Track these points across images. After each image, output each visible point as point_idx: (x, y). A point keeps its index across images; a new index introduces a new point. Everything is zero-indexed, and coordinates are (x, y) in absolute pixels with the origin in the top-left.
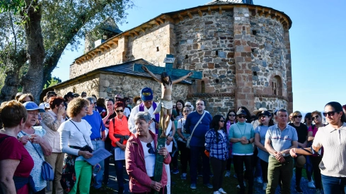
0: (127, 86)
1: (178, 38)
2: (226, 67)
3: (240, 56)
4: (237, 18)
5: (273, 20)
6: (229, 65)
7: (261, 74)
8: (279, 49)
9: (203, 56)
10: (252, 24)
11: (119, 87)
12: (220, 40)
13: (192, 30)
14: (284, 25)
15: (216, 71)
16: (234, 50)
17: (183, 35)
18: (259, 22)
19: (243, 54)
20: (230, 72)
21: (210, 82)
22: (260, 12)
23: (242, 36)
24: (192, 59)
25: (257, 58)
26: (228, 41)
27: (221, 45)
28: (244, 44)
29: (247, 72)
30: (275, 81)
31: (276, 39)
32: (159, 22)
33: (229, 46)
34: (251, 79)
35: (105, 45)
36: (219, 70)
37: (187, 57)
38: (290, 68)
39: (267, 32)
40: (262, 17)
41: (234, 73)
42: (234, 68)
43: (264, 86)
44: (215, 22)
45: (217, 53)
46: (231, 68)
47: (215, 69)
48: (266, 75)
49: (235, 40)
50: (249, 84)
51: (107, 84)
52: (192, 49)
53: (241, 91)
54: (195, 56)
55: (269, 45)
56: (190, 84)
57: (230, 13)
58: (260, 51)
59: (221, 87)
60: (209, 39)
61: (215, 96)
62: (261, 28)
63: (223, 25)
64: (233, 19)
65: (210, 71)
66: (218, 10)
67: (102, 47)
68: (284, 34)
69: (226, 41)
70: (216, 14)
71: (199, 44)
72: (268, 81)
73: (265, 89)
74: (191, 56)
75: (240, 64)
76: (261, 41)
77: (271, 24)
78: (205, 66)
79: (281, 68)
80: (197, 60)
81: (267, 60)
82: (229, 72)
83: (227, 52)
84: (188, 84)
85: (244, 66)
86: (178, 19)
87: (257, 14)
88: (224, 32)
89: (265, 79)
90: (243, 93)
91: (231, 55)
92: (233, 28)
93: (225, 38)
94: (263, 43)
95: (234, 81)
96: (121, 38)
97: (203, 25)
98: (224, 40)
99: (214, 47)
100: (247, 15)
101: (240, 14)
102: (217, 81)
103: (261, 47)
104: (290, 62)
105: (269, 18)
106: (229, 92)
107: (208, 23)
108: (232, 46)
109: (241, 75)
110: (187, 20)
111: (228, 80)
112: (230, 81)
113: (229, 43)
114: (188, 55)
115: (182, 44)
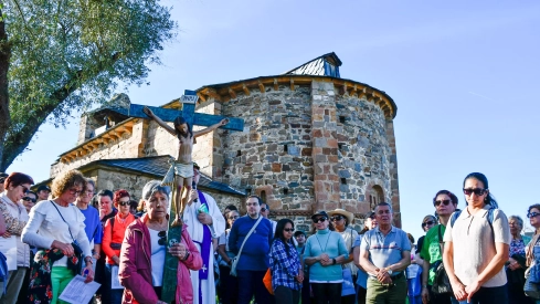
2: (300, 170)
3: (321, 154)
4: (315, 97)
5: (370, 104)
6: (304, 168)
7: (353, 182)
8: (379, 145)
9: (265, 152)
10: (339, 107)
12: (290, 128)
13: (248, 113)
14: (385, 112)
15: (284, 176)
16: (311, 144)
18: (349, 105)
19: (326, 151)
20: (306, 178)
22: (350, 90)
23: (323, 123)
24: (248, 157)
25: (346, 158)
26: (303, 130)
27: (292, 135)
29: (331, 178)
30: (374, 194)
31: (374, 131)
33: (304, 137)
34: (337, 189)
35: (112, 133)
36: (288, 174)
37: (239, 153)
38: (396, 176)
39: (361, 120)
40: (353, 97)
41: (312, 179)
42: (312, 172)
43: (357, 200)
44: (283, 102)
45: (286, 149)
46: (307, 171)
47: (282, 172)
48: (360, 183)
49: (314, 129)
50: (334, 196)
51: (110, 186)
52: (248, 142)
53: (322, 207)
54: (253, 151)
55: (364, 138)
56: (243, 196)
57: (306, 89)
58: (351, 147)
59: (291, 200)
60: (274, 127)
61: (281, 214)
62: (353, 113)
63: (295, 107)
64: (311, 98)
65: (274, 176)
66: (288, 84)
67: (107, 136)
68: (386, 125)
69: (300, 131)
70: (286, 90)
71: (259, 133)
72: (363, 192)
73: (359, 205)
74: (246, 152)
75: (321, 165)
76: (352, 132)
77: (366, 108)
78: (267, 169)
79: (383, 174)
80: (255, 159)
81: (361, 162)
82: (303, 178)
83: (302, 147)
84: (240, 196)
85: (327, 168)
86: (228, 95)
87: (346, 93)
88: (297, 116)
89: (360, 190)
91: (308, 152)
92: (311, 112)
93: (298, 126)
94: (355, 136)
95: (312, 192)
96: (137, 122)
97: (264, 106)
98: (297, 129)
99: (281, 139)
100: (332, 93)
101: (322, 91)
102: (285, 191)
103: (353, 141)
104: (396, 166)
105: (363, 99)
106: (304, 209)
107: (273, 103)
108: (309, 139)
109: (323, 182)
110: (241, 98)
111: (303, 191)
112: (306, 192)
113: (305, 134)
114: (242, 150)
115: (233, 134)
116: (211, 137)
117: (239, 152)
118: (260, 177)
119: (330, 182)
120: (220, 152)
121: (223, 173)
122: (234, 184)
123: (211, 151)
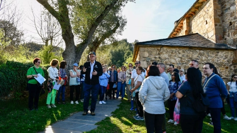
0: (165, 55)
1: (223, 8)
11: (157, 56)
24: (236, 25)
51: (146, 54)
52: (235, 15)
74: (234, 22)
96: (184, 20)
114: (232, 21)
115: (226, 13)
116: (213, 18)
117: (231, 23)
121: (223, 37)
122: (229, 43)
123: (214, 27)
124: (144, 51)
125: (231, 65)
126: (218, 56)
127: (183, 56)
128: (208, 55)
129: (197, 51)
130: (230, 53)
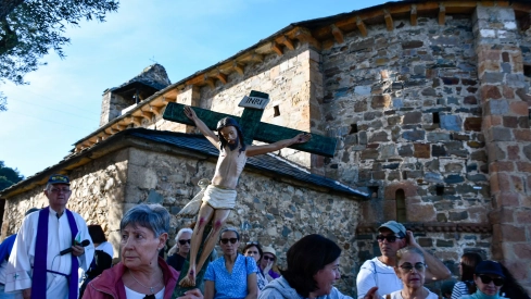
1: (330, 84)
2: (464, 154)
3: (501, 126)
4: (484, 33)
6: (470, 150)
9: (400, 124)
12: (442, 85)
13: (367, 63)
15: (437, 165)
16: (478, 111)
17: (342, 75)
19: (510, 122)
20: (473, 167)
21: (422, 193)
23: (501, 75)
24: (369, 134)
26: (464, 88)
27: (446, 97)
28: (509, 95)
29: (522, 167)
32: (282, 48)
33: (467, 100)
35: (146, 108)
36: (443, 162)
37: (354, 128)
41: (485, 170)
42: (485, 158)
44: (427, 43)
45: (436, 119)
46: (474, 156)
47: (432, 158)
49: (484, 85)
51: (151, 180)
52: (370, 109)
53: (511, 219)
54: (379, 125)
56: (364, 198)
57: (464, 22)
59: (451, 205)
61: (436, 230)
63: (448, 51)
64: (475, 36)
65: (419, 164)
66: (434, 14)
67: (138, 113)
69: (459, 89)
70: (431, 24)
71: (387, 95)
74: (366, 127)
75: (503, 146)
78: (405, 152)
80: (383, 137)
82: (470, 168)
83: (464, 116)
84: (359, 198)
85: (513, 151)
86: (331, 38)
88: (452, 66)
90: (516, 224)
91: (474, 125)
92: (476, 58)
93: (455, 81)
95: (488, 191)
96: (183, 90)
97: (395, 50)
98: (453, 87)
99: (427, 103)
101: (494, 23)
102: (439, 190)
106: (475, 221)
107: (408, 45)
108: (474, 101)
109: (508, 174)
110: (352, 41)
111: (471, 189)
112: (476, 192)
113: (467, 94)
114: (359, 124)
115: (342, 98)
116: (307, 103)
117: (354, 126)
118: (392, 167)
119: (521, 175)
120: (320, 128)
121: (327, 161)
122: (347, 178)
123: (307, 127)
124: (145, 166)
125: (353, 241)
126: (331, 212)
127: (256, 199)
128: (312, 206)
129: (290, 189)
130: (353, 206)
